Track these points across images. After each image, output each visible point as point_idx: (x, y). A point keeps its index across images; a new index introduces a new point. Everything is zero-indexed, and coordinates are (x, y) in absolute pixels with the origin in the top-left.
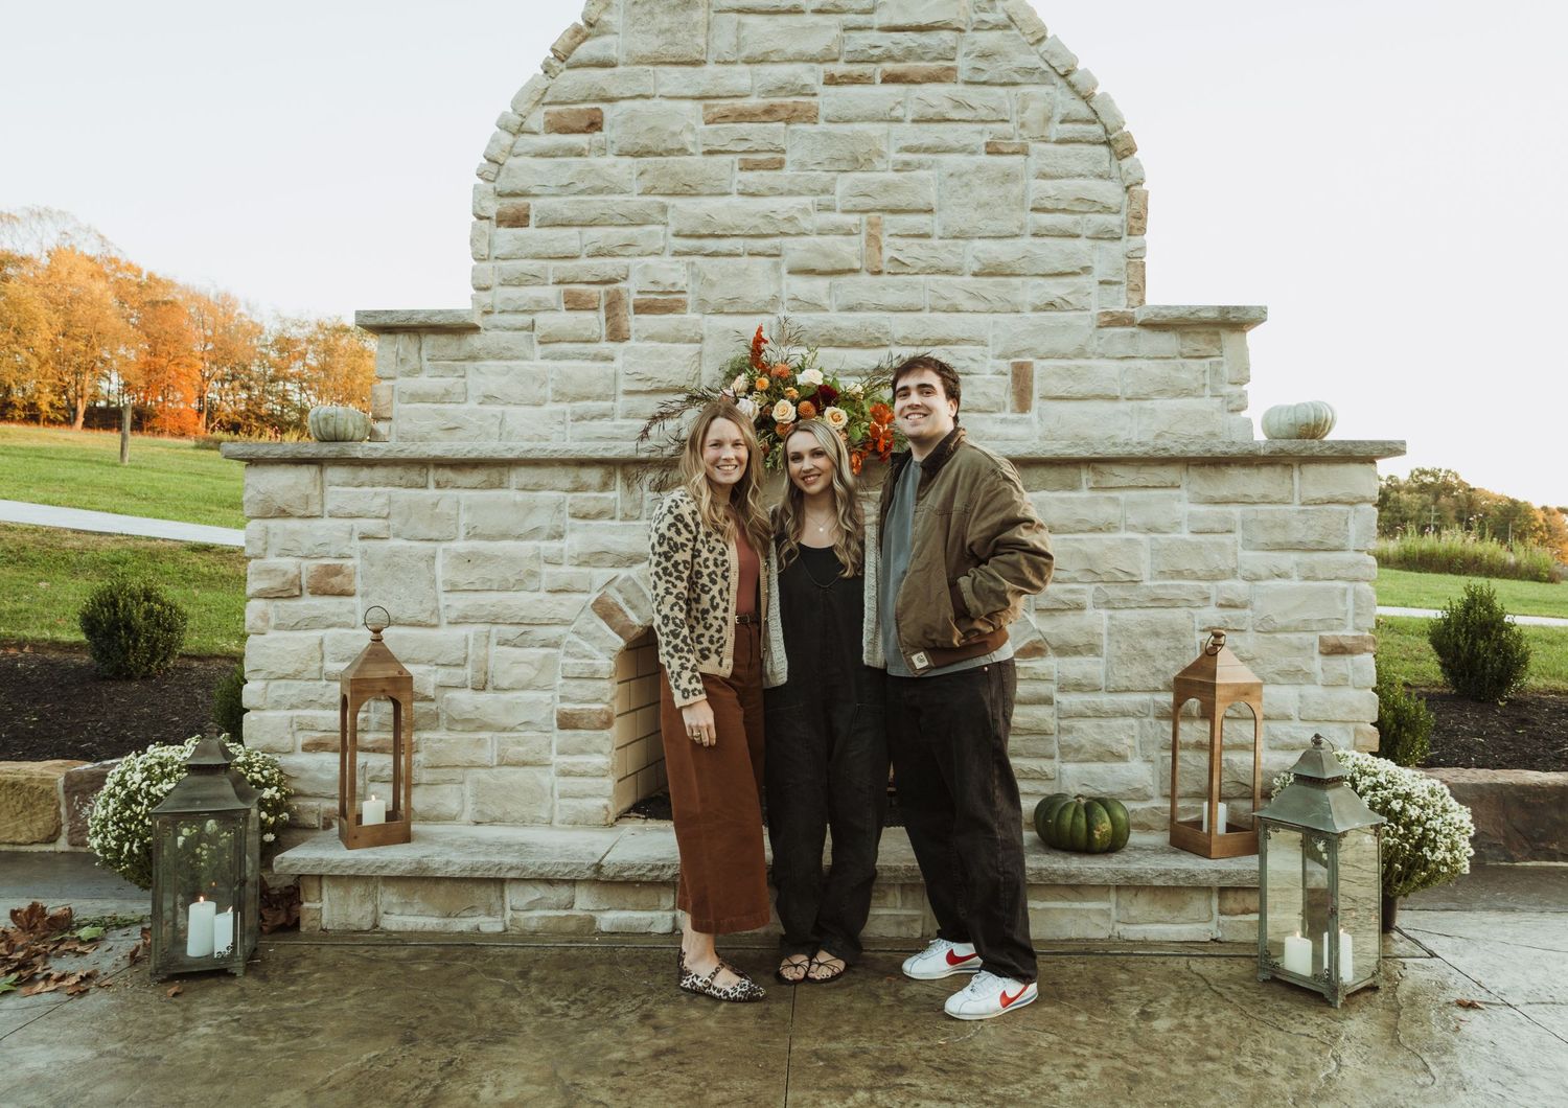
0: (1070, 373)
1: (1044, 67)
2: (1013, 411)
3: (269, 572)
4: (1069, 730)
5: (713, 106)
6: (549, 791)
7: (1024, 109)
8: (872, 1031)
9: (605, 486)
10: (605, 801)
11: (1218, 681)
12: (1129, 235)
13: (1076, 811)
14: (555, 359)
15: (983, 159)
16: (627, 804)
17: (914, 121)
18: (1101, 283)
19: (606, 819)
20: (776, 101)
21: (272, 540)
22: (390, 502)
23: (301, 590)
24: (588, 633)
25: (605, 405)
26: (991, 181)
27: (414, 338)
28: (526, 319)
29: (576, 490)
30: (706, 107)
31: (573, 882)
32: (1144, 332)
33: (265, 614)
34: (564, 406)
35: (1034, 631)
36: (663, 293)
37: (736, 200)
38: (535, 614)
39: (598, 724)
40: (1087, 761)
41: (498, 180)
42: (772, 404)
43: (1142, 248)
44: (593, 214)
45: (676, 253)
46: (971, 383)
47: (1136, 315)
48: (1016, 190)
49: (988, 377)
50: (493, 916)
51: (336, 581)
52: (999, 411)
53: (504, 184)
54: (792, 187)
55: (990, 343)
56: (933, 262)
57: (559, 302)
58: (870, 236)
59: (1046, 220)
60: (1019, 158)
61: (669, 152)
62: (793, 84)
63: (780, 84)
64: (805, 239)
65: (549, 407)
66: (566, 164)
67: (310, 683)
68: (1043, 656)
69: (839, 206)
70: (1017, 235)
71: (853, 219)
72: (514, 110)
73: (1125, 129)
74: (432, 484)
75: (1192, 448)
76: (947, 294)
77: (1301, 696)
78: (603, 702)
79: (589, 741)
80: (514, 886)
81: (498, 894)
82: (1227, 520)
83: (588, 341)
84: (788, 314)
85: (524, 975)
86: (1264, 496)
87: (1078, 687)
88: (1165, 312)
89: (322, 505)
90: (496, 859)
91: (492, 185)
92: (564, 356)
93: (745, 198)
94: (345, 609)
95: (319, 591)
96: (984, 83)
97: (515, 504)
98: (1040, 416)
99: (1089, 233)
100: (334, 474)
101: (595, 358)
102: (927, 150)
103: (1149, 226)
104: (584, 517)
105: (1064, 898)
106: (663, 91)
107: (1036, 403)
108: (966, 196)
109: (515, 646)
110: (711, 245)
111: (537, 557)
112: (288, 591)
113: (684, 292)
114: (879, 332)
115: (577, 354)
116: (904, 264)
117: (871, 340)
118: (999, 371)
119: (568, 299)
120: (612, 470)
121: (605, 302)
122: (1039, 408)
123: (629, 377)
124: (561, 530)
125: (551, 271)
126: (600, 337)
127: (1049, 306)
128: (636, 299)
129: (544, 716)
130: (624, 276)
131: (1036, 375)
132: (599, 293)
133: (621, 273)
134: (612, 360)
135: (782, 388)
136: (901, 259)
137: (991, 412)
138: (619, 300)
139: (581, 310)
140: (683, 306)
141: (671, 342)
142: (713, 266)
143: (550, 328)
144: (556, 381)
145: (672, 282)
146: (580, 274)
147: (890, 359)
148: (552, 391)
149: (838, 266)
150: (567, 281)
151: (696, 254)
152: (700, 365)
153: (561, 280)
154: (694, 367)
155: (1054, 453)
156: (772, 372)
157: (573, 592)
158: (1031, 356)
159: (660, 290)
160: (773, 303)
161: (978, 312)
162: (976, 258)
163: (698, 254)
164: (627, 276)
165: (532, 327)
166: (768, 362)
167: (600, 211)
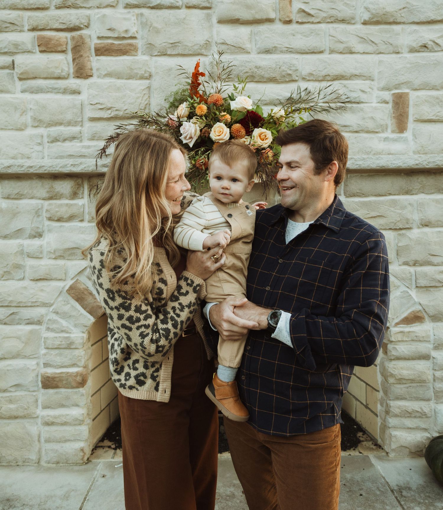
0: (438, 101)
2: (393, 132)
6: (37, 438)
9: (74, 195)
10: (82, 444)
14: (32, 92)
19: (82, 459)
24: (65, 312)
25: (75, 129)
28: (7, 59)
29: (51, 198)
34: (41, 131)
35: (415, 303)
36: (117, 38)
38: (21, 298)
39: (74, 384)
42: (210, 126)
45: (128, 6)
46: (362, 110)
49: (374, 105)
52: (383, 132)
55: (376, 78)
56: (333, 12)
57: (33, 45)
65: (30, 131)
68: (422, 322)
76: (344, 39)
78: (79, 367)
79: (67, 398)
83: (59, 78)
92: (39, 90)
97: (1, 210)
98: (415, 136)
101: (65, 91)
104: (59, 220)
107: (411, 125)
109: (5, 324)
111: (21, 252)
113: (134, 38)
114: (291, 70)
115: (50, 88)
116: (309, 14)
117: (284, 76)
118: (383, 100)
119: (41, 42)
120: (80, 182)
121: (71, 46)
122: (414, 129)
123: (93, 107)
124: (40, 230)
125: (26, 20)
126: (69, 75)
127: (423, 48)
128: (97, 43)
129: (30, 379)
130: (86, 24)
131: (411, 103)
132: (66, 38)
133: (85, 21)
134: (79, 93)
135: (218, 113)
136: (307, 10)
137: (377, 132)
138: (83, 43)
139: (52, 52)
140: (135, 49)
141: (126, 79)
142: (158, 17)
143: (26, 66)
144: (33, 110)
145: (125, 29)
146: (50, 22)
147: (299, 92)
148: (31, 118)
149: (258, 17)
150: (40, 28)
151: (143, 7)
152: (149, 97)
153: (35, 27)
154: (145, 98)
155: (436, 164)
156: (209, 100)
157: (52, 279)
158: (408, 88)
159: (116, 36)
160: (207, 46)
161: (367, 53)
162: (367, 9)
163: (146, 7)
164: (89, 24)
165: (12, 66)
166: (205, 93)
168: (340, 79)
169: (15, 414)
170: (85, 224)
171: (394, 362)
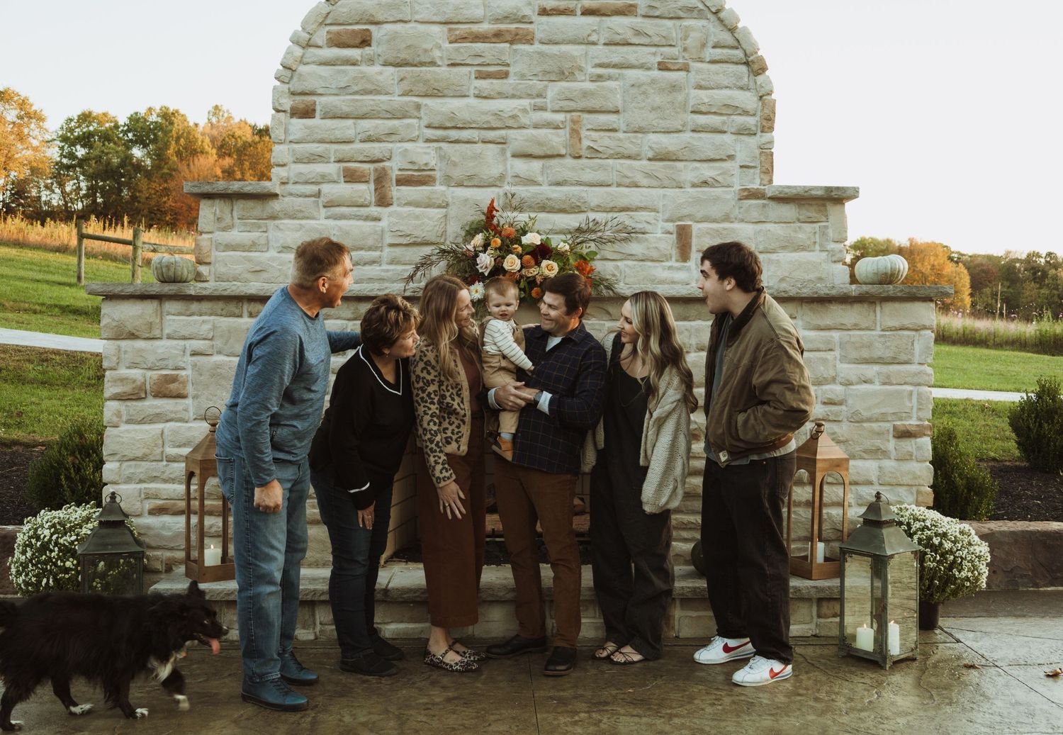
0: (718, 233)
1: (701, 6)
2: (677, 261)
3: (122, 380)
5: (456, 29)
7: (686, 38)
8: (585, 686)
11: (818, 457)
12: (762, 132)
14: (335, 219)
15: (656, 73)
17: (605, 44)
18: (741, 167)
20: (503, 27)
21: (123, 356)
22: (214, 328)
23: (146, 393)
25: (376, 254)
26: (662, 90)
27: (228, 202)
28: (314, 188)
29: (355, 319)
30: (450, 30)
32: (772, 204)
33: (119, 412)
36: (418, 170)
37: (472, 101)
41: (292, 82)
42: (504, 258)
43: (771, 142)
44: (365, 110)
45: (428, 141)
46: (647, 240)
47: (766, 191)
48: (680, 97)
49: (659, 235)
50: (308, 629)
51: (173, 386)
52: (667, 260)
53: (297, 85)
54: (515, 92)
55: (661, 210)
56: (619, 149)
57: (339, 176)
58: (573, 130)
59: (702, 120)
60: (683, 74)
61: (422, 64)
62: (515, 15)
63: (506, 15)
64: (524, 131)
66: (344, 72)
67: (154, 463)
69: (549, 106)
70: (680, 131)
71: (560, 117)
72: (303, 29)
73: (760, 53)
74: (245, 313)
75: (805, 290)
76: (630, 174)
77: (880, 467)
80: (322, 606)
81: (310, 613)
82: (829, 342)
83: (361, 206)
84: (514, 189)
86: (856, 325)
88: (786, 190)
89: (162, 330)
90: (311, 587)
91: (287, 86)
92: (342, 217)
93: (480, 100)
94: (180, 408)
95: (160, 394)
96: (657, 17)
99: (733, 130)
100: (170, 306)
101: (367, 218)
102: (615, 66)
103: (776, 126)
106: (418, 17)
107: (694, 254)
108: (644, 101)
110: (454, 134)
112: (136, 395)
113: (434, 170)
114: (579, 202)
115: (353, 215)
116: (597, 151)
117: (574, 208)
118: (667, 231)
119: (346, 173)
121: (374, 177)
123: (393, 234)
125: (332, 152)
126: (370, 203)
127: (704, 184)
128: (398, 174)
130: (388, 157)
131: (694, 234)
132: (370, 169)
133: (387, 154)
134: (380, 220)
135: (511, 246)
136: (595, 147)
137: (661, 261)
138: (385, 175)
139: (356, 182)
140: (433, 180)
141: (424, 207)
142: (455, 151)
143: (332, 195)
145: (425, 162)
146: (355, 155)
147: (588, 222)
149: (549, 153)
150: (345, 160)
151: (442, 141)
152: (446, 224)
153: (341, 159)
154: (442, 226)
156: (503, 233)
158: (691, 220)
159: (417, 168)
160: (501, 179)
161: (652, 187)
163: (444, 141)
164: (391, 157)
165: (318, 194)
166: (498, 225)
167: (370, 108)
168: (627, 211)
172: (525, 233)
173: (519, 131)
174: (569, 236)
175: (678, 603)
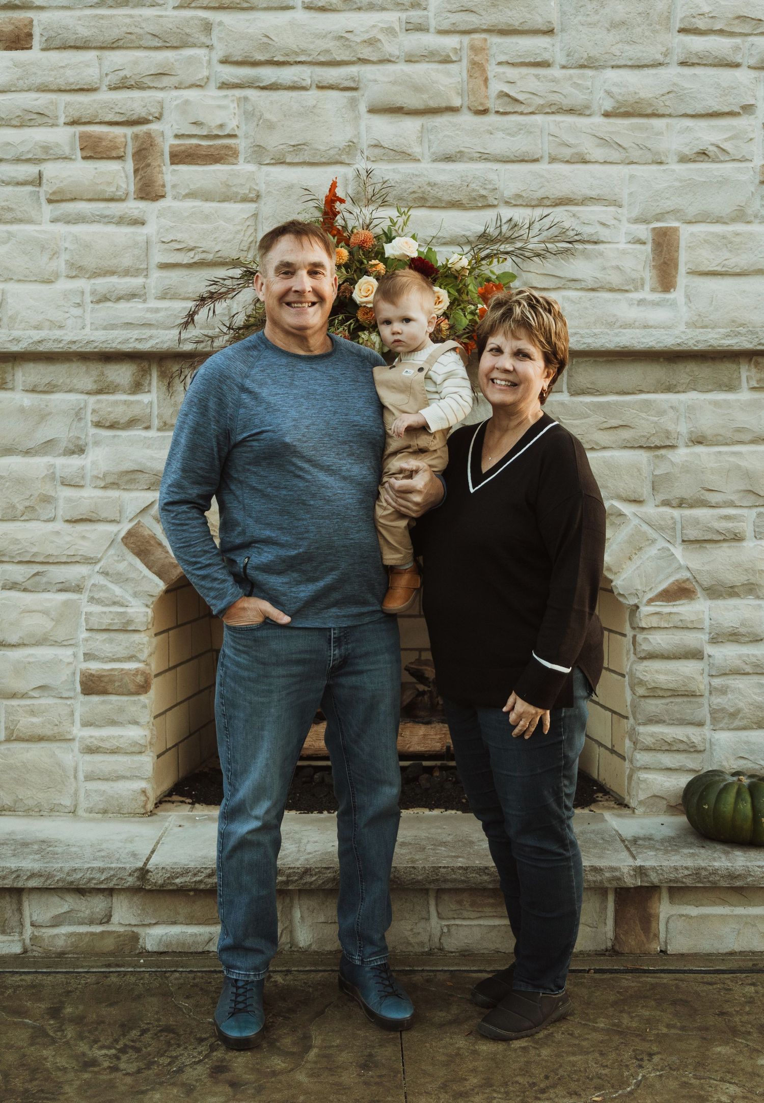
0: (725, 242)
2: (653, 290)
4: (723, 691)
6: (72, 773)
8: (506, 1084)
9: (137, 387)
10: (143, 784)
13: (739, 793)
14: (68, 222)
16: (167, 785)
19: (144, 807)
24: (119, 574)
25: (137, 283)
28: (30, 170)
29: (100, 392)
31: (110, 892)
34: (82, 284)
35: (680, 567)
36: (207, 137)
37: (300, 15)
38: (50, 549)
39: (132, 687)
40: (744, 728)
42: (353, 282)
44: (115, 33)
45: (224, 86)
46: (601, 254)
48: (659, 5)
49: (622, 246)
50: (9, 934)
52: (636, 290)
55: (625, 203)
56: (554, 98)
57: (73, 149)
58: (474, 64)
59: (698, 44)
64: (390, 67)
65: (63, 284)
68: (692, 599)
69: (433, 24)
70: (660, 64)
71: (452, 42)
76: (572, 141)
78: (140, 661)
79: (121, 710)
80: (35, 897)
81: (15, 906)
83: (111, 199)
84: (370, 166)
85: (55, 1012)
87: (734, 637)
90: (13, 864)
92: (80, 219)
93: (312, 14)
97: (22, 410)
98: (687, 296)
99: (752, 62)
101: (121, 221)
104: (112, 426)
105: (724, 902)
107: (682, 279)
108: (596, 12)
109: (25, 590)
110: (269, 74)
111: (52, 477)
113: (235, 136)
114: (485, 189)
115: (98, 216)
116: (516, 100)
117: (475, 199)
118: (636, 239)
119: (85, 144)
120: (147, 366)
121: (133, 148)
122: (687, 286)
123: (166, 246)
124: (81, 443)
125: (61, 107)
126: (127, 194)
127: (700, 155)
128: (173, 145)
129: (64, 678)
130: (157, 115)
131: (683, 244)
132: (125, 136)
133: (154, 110)
134: (143, 224)
135: (365, 261)
136: (512, 94)
137: (626, 291)
138: (151, 145)
139: (102, 158)
140: (234, 153)
141: (219, 201)
142: (271, 103)
143: (62, 182)
144: (70, 250)
145: (219, 123)
146: (100, 111)
147: (499, 224)
148: (66, 264)
149: (433, 104)
150: (83, 120)
151: (249, 87)
152: (256, 230)
153: (76, 119)
154: (249, 233)
155: (709, 344)
156: (352, 240)
157: (99, 521)
158: (677, 220)
159: (205, 134)
160: (350, 150)
161: (611, 163)
162: (608, 93)
163: (252, 87)
164: (161, 114)
165: (39, 180)
166: (345, 228)
167: (125, 29)
168: (567, 204)
169: (40, 731)
170: (152, 433)
171: (646, 663)
172: (390, 239)
173: (380, 67)
174: (467, 249)
175: (665, 895)
